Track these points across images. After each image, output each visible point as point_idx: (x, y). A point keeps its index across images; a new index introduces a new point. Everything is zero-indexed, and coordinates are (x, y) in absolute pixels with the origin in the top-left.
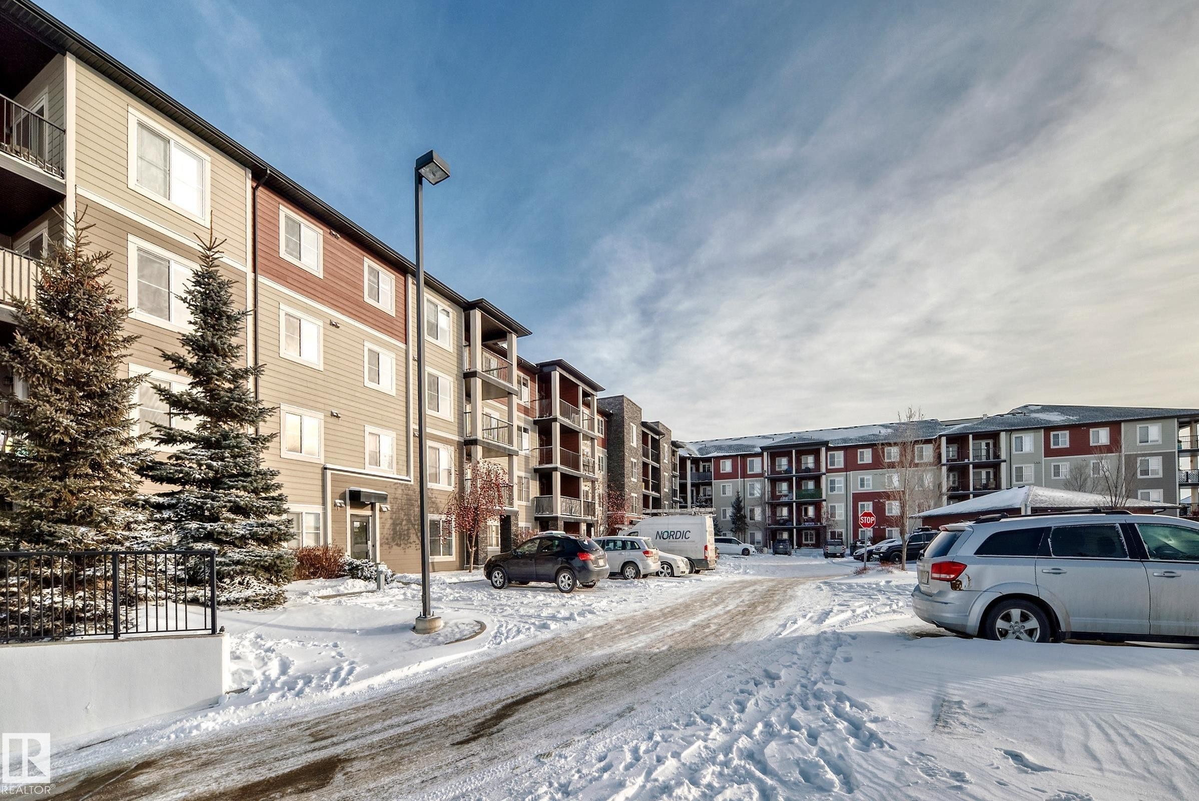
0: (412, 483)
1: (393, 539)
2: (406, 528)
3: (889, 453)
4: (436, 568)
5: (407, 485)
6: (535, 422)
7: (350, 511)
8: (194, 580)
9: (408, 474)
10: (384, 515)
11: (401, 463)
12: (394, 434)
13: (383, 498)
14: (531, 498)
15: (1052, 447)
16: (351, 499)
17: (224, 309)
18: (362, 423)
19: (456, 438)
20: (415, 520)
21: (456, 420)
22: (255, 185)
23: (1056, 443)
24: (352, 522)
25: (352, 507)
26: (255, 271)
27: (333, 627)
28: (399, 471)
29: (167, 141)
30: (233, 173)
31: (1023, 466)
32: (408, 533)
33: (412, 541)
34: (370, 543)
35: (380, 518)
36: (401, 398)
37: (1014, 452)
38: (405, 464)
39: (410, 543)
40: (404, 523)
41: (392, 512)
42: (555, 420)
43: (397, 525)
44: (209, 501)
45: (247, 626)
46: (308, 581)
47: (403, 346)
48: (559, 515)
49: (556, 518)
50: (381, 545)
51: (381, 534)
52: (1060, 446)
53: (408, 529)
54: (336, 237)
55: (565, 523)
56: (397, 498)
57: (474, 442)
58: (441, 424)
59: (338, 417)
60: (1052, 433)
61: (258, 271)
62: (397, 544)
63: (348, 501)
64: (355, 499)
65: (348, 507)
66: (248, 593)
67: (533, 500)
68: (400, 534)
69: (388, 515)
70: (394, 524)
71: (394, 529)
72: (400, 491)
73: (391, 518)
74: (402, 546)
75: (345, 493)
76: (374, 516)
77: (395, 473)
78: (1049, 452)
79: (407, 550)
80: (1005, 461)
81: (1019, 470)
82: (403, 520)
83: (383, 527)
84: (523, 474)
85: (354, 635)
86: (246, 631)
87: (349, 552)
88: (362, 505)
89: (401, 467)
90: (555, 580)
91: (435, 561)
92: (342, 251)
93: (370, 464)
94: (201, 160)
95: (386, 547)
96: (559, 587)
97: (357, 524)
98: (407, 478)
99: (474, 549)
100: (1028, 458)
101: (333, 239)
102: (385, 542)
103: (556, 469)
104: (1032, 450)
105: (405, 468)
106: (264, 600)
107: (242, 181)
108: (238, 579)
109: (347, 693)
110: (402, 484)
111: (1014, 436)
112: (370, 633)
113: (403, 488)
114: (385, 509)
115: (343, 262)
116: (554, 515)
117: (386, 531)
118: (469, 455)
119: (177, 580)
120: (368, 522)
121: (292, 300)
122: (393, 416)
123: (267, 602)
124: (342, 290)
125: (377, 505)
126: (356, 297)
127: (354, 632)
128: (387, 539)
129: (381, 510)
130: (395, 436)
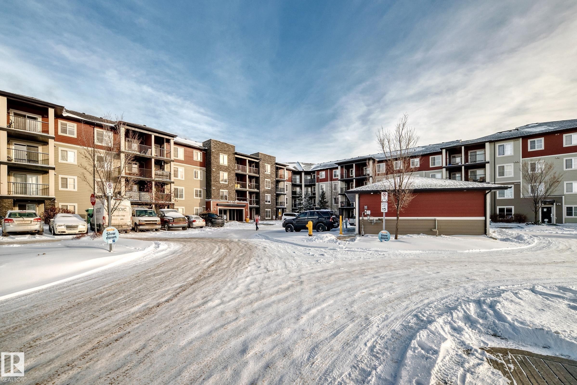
3: (413, 163)
15: (529, 150)
23: (533, 147)
31: (505, 165)
37: (497, 155)
52: (536, 149)
60: (529, 141)
78: (526, 154)
80: (488, 162)
81: (502, 169)
100: (509, 159)
104: (513, 154)
111: (497, 145)
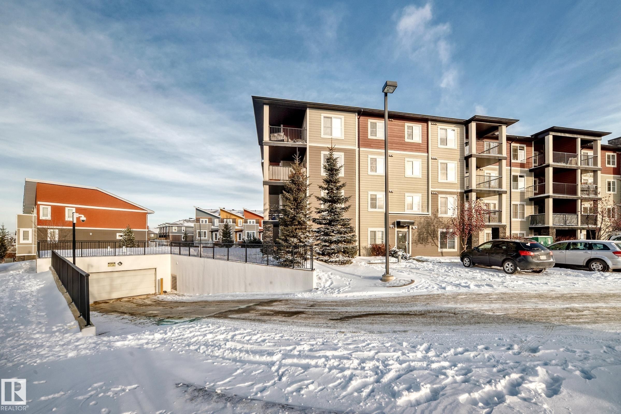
0: (430, 215)
1: (419, 241)
2: (426, 236)
4: (444, 254)
5: (427, 216)
6: (531, 171)
7: (396, 229)
8: (323, 254)
9: (428, 211)
10: (414, 231)
11: (424, 207)
12: (420, 195)
13: (413, 224)
14: (526, 216)
16: (397, 225)
17: (334, 167)
18: (404, 193)
19: (459, 191)
20: (431, 232)
21: (459, 182)
22: (359, 117)
24: (398, 234)
25: (398, 228)
26: (359, 147)
27: (355, 274)
28: (423, 211)
29: (331, 118)
30: (351, 117)
32: (427, 238)
33: (429, 242)
34: (406, 242)
35: (412, 232)
36: (425, 178)
38: (427, 207)
39: (428, 243)
40: (425, 234)
41: (418, 229)
42: (548, 166)
43: (421, 234)
44: (326, 230)
45: (330, 270)
46: (375, 257)
47: (426, 154)
48: (551, 225)
49: (548, 228)
50: (412, 243)
51: (412, 239)
53: (427, 236)
54: (391, 121)
55: (556, 230)
56: (421, 223)
57: (471, 191)
58: (449, 185)
59: (392, 192)
61: (360, 147)
62: (421, 243)
63: (396, 226)
64: (399, 225)
65: (396, 228)
66: (337, 259)
67: (528, 218)
68: (423, 239)
69: (416, 230)
70: (419, 235)
71: (419, 237)
72: (423, 220)
73: (418, 232)
74: (424, 244)
75: (394, 222)
76: (409, 231)
77: (421, 211)
79: (426, 246)
82: (424, 232)
83: (413, 235)
84: (518, 203)
85: (360, 278)
86: (329, 271)
87: (396, 246)
88: (403, 227)
89: (424, 209)
90: (502, 265)
91: (443, 251)
92: (395, 125)
93: (407, 209)
94: (341, 118)
95: (415, 244)
96: (504, 270)
97: (400, 235)
98: (428, 213)
99: (466, 246)
101: (391, 122)
102: (414, 242)
103: (548, 197)
105: (426, 209)
106: (342, 262)
107: (354, 117)
108: (336, 255)
109: (338, 296)
110: (424, 216)
112: (366, 278)
113: (425, 218)
114: (414, 228)
115: (395, 129)
116: (546, 226)
117: (414, 237)
118: (467, 197)
119: (319, 254)
120: (406, 234)
121: (373, 152)
122: (420, 187)
123: (343, 263)
124: (395, 141)
125: (411, 227)
126: (401, 141)
127: (360, 276)
128: (415, 241)
129: (412, 228)
130: (421, 195)
